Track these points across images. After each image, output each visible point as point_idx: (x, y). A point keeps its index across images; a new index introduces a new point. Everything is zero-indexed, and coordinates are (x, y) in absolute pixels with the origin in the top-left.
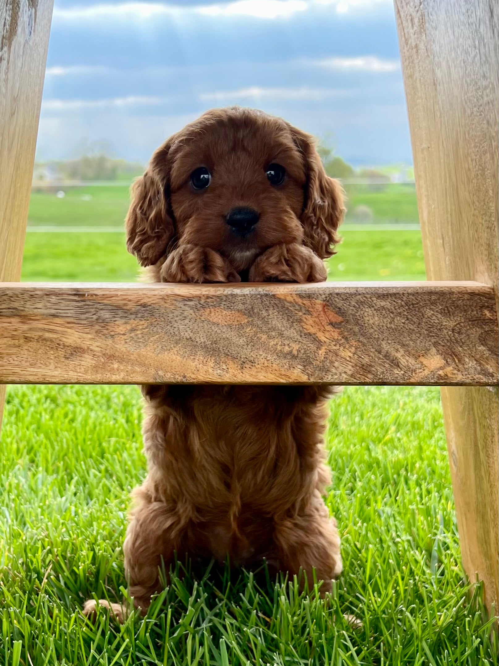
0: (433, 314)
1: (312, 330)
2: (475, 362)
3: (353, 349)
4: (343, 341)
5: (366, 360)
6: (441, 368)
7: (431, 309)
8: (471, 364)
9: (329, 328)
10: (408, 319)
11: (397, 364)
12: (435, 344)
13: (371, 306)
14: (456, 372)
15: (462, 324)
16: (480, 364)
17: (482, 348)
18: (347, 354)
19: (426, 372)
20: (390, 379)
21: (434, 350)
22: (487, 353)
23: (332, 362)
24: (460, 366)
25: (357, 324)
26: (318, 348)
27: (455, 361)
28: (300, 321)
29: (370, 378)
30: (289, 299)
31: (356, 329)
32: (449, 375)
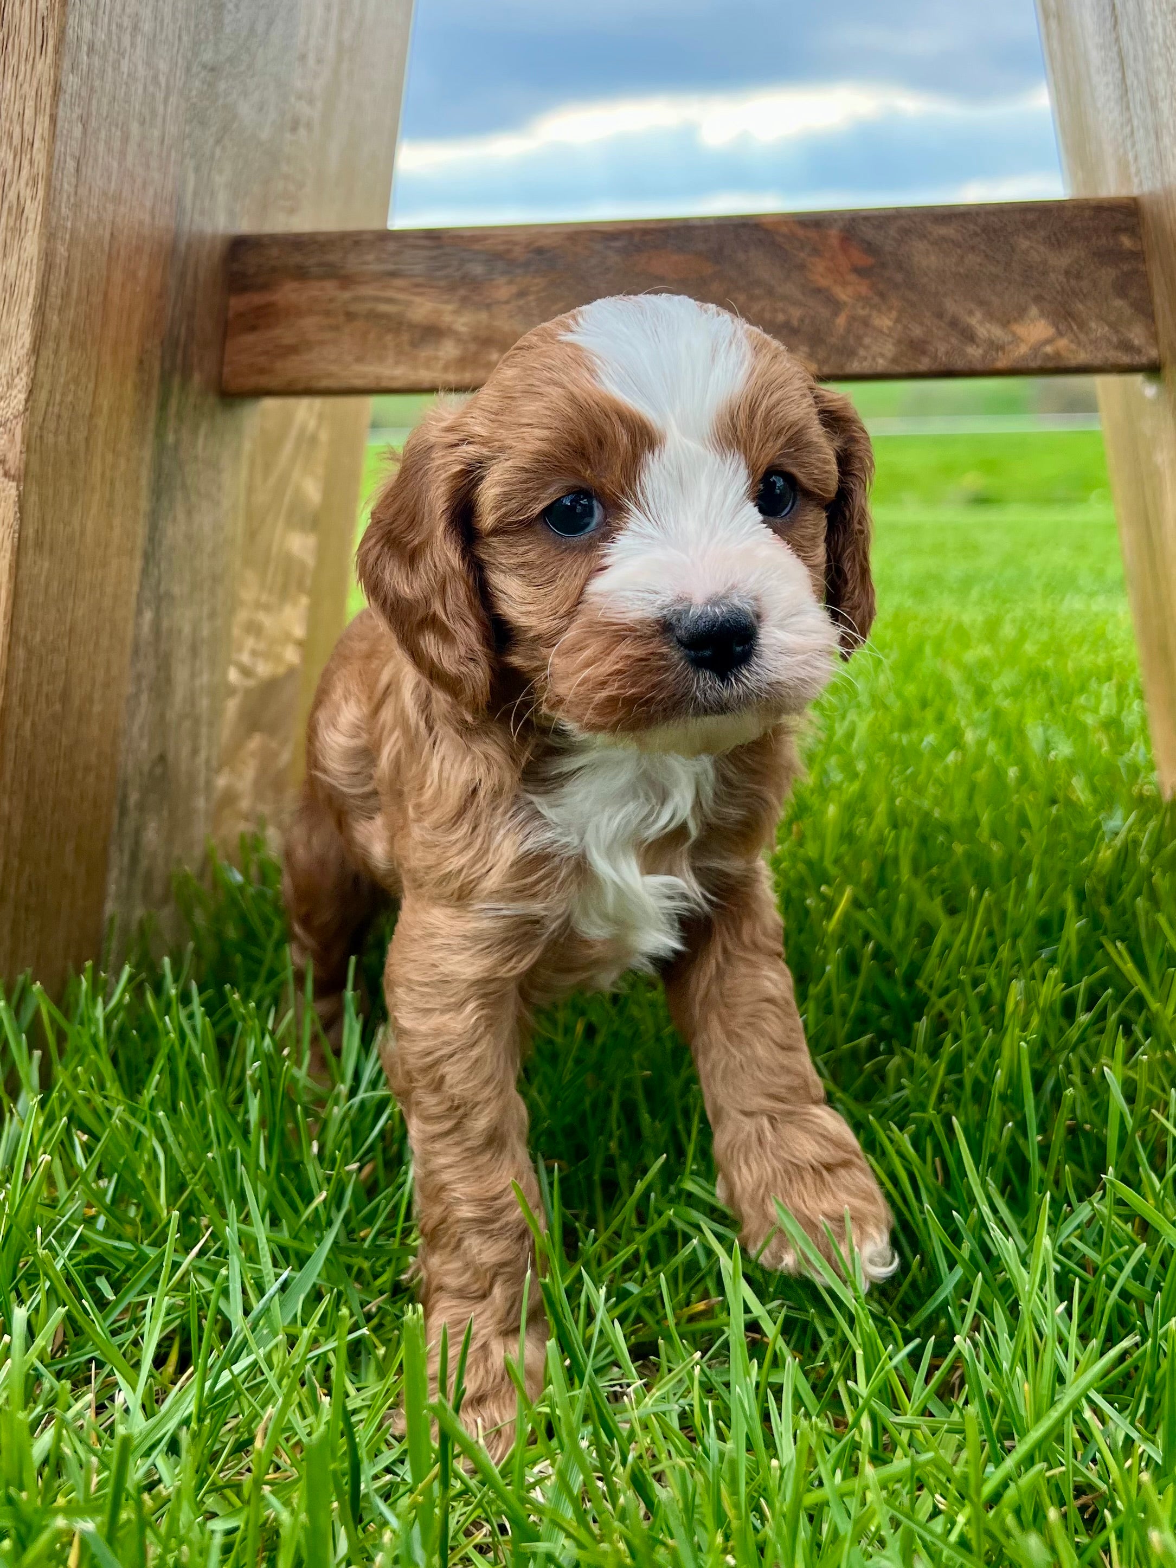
0: (1032, 247)
1: (824, 282)
2: (1107, 328)
3: (894, 314)
4: (876, 299)
5: (917, 331)
6: (1048, 341)
7: (1026, 237)
8: (1099, 329)
9: (852, 277)
10: (986, 256)
11: (969, 336)
12: (1038, 299)
13: (923, 237)
14: (1073, 346)
15: (1082, 263)
16: (1117, 332)
17: (1118, 303)
18: (884, 322)
19: (1023, 349)
20: (960, 364)
21: (1034, 311)
22: (1128, 311)
23: (859, 338)
24: (1082, 336)
25: (900, 267)
26: (836, 314)
27: (1072, 330)
28: (802, 267)
29: (924, 364)
30: (784, 230)
31: (899, 277)
32: (1064, 353)
